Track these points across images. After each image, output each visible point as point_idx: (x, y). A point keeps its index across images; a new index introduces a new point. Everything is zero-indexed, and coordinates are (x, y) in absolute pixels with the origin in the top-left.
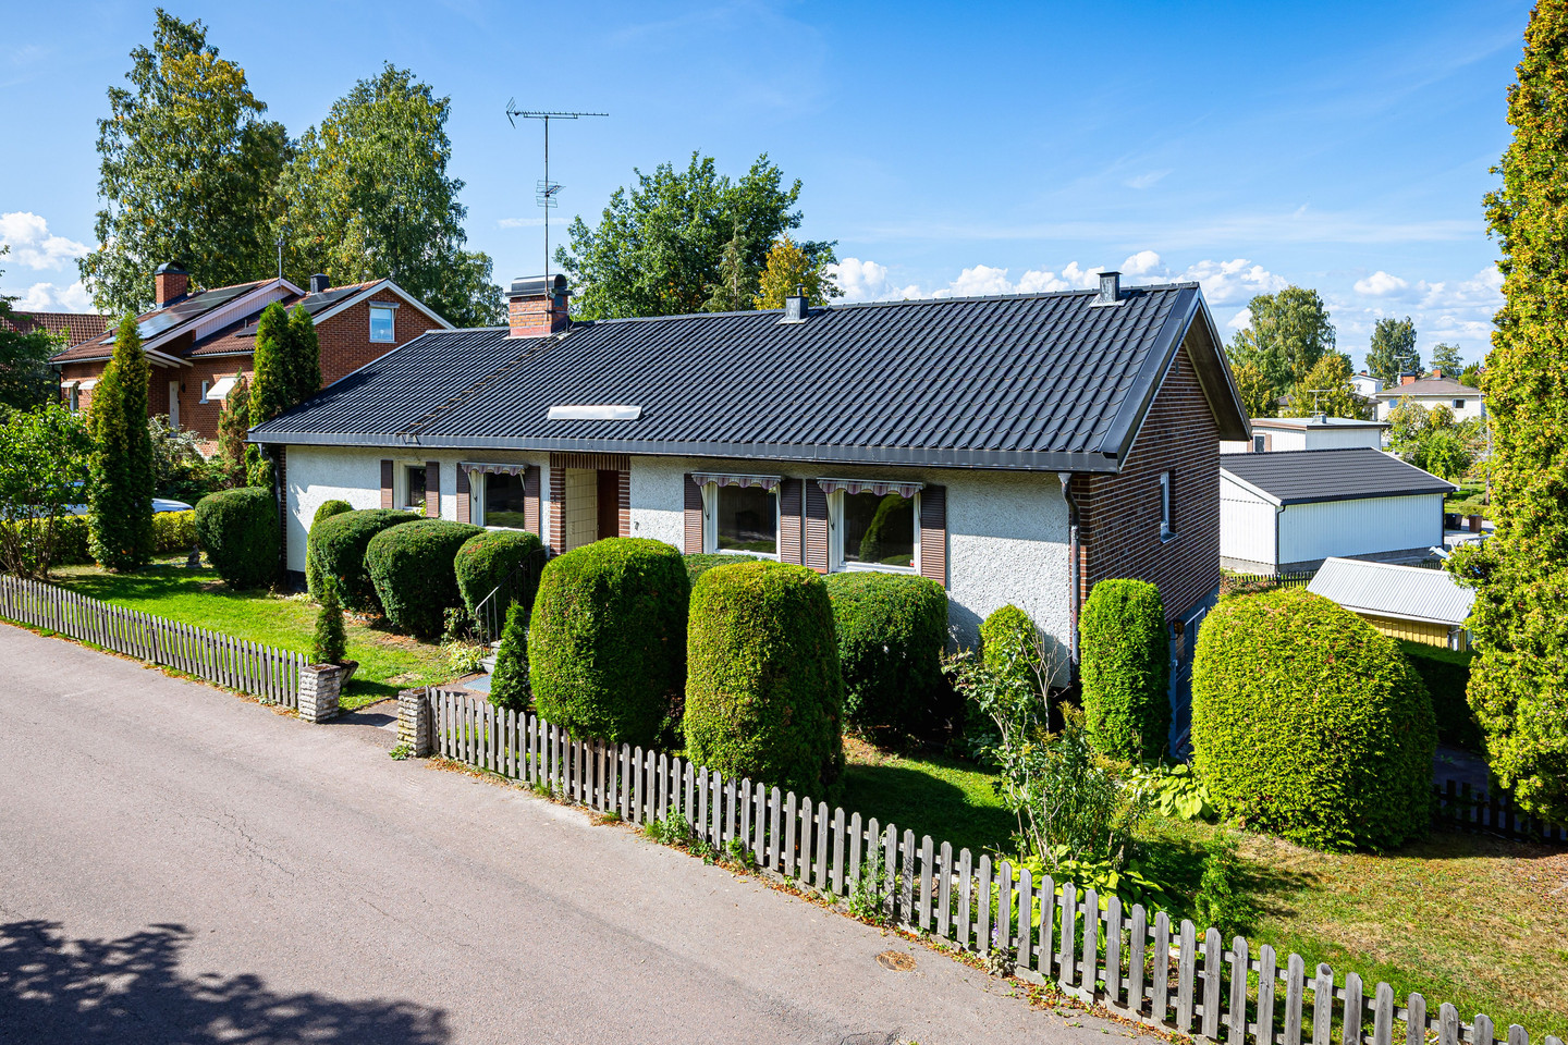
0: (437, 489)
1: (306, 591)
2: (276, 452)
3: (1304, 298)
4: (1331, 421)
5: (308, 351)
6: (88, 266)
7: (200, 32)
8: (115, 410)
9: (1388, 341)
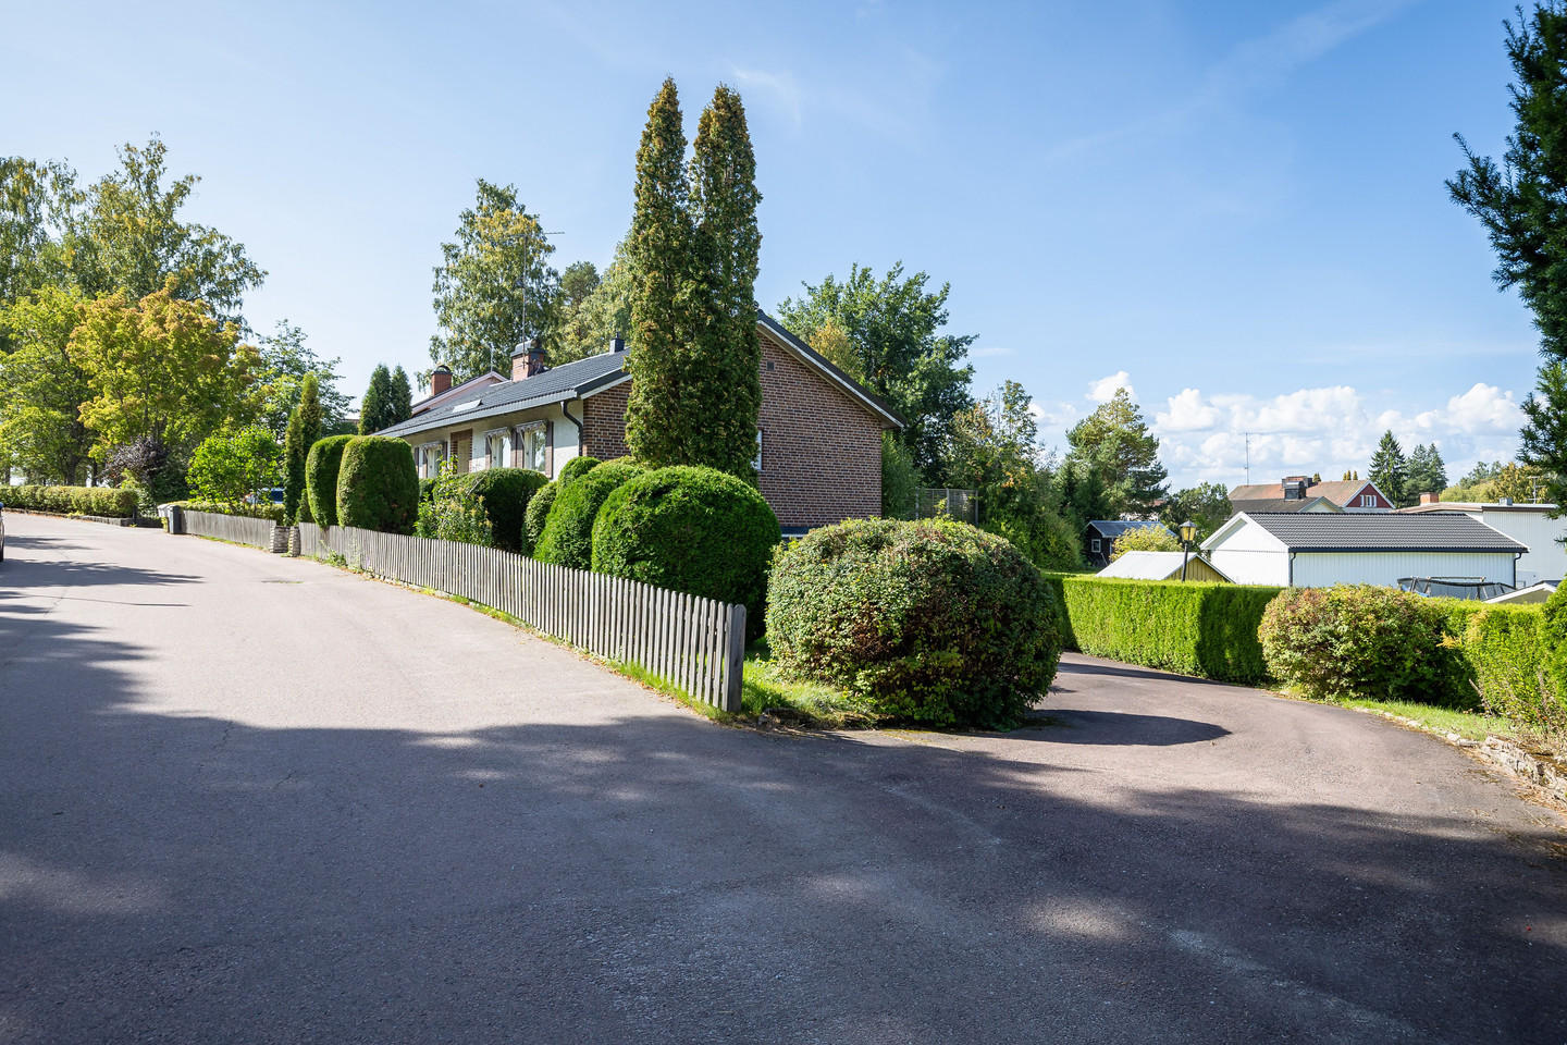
7: (511, 194)
8: (295, 433)
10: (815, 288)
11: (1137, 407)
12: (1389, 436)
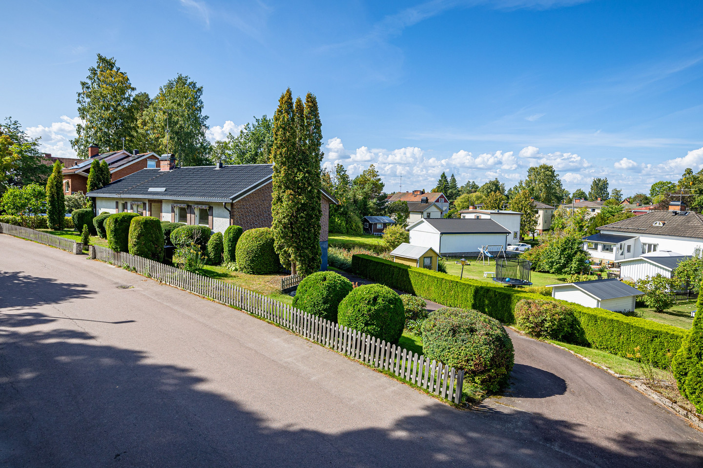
0: (127, 209)
1: (97, 235)
2: (94, 199)
3: (547, 168)
4: (500, 211)
5: (105, 173)
6: (75, 143)
7: (113, 62)
8: (52, 187)
9: (597, 187)
10: (259, 120)
11: (378, 172)
12: (444, 174)
